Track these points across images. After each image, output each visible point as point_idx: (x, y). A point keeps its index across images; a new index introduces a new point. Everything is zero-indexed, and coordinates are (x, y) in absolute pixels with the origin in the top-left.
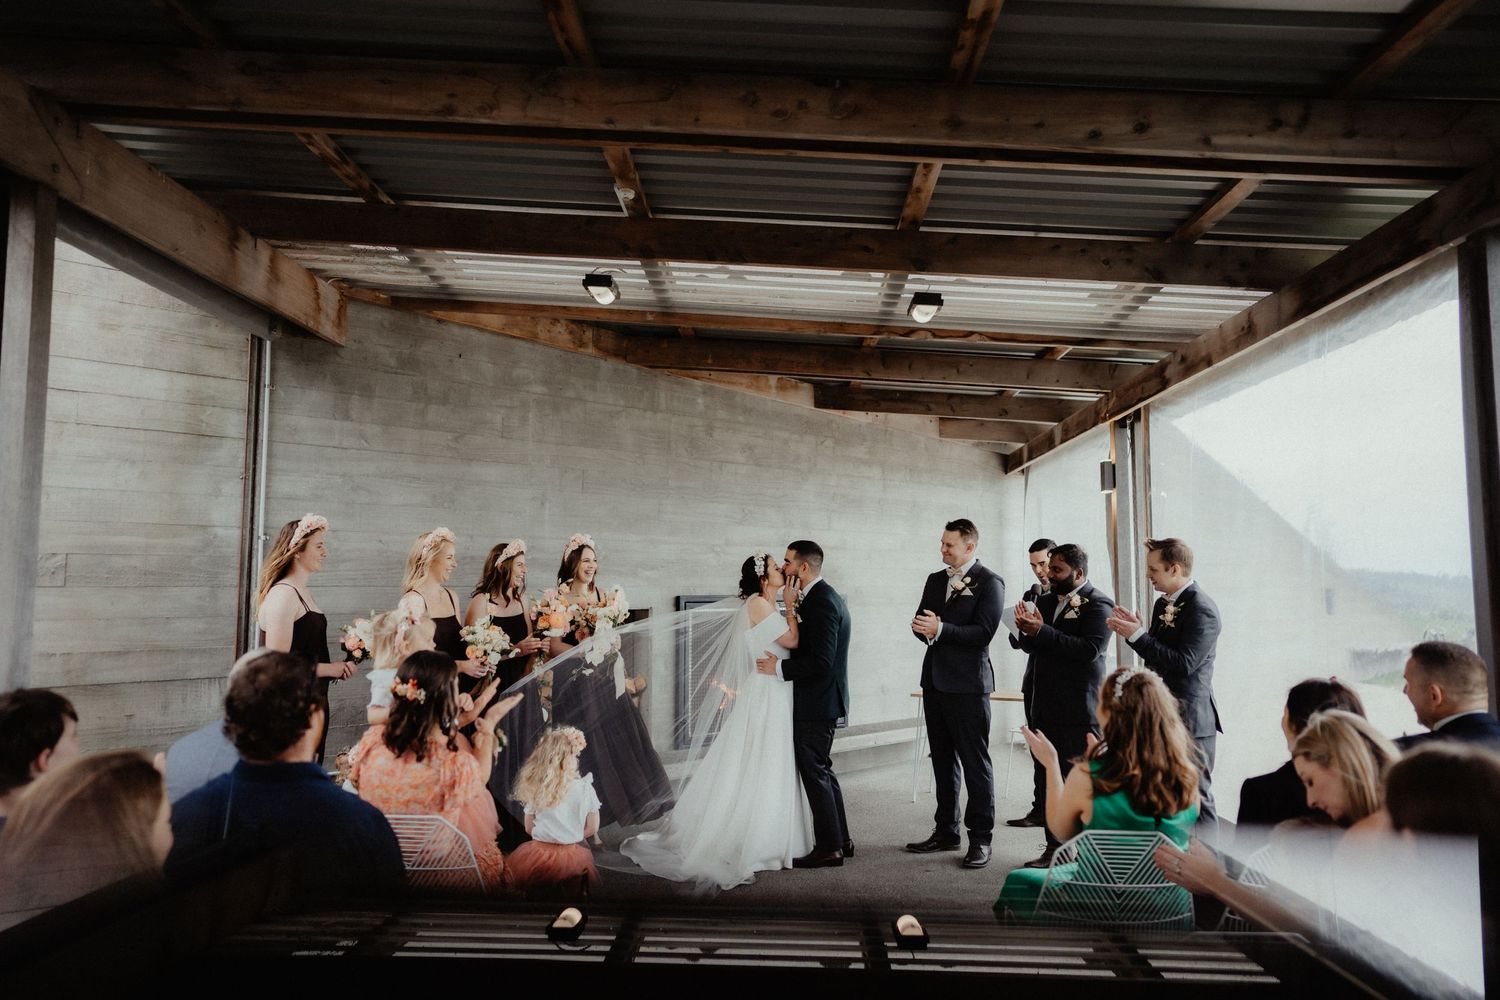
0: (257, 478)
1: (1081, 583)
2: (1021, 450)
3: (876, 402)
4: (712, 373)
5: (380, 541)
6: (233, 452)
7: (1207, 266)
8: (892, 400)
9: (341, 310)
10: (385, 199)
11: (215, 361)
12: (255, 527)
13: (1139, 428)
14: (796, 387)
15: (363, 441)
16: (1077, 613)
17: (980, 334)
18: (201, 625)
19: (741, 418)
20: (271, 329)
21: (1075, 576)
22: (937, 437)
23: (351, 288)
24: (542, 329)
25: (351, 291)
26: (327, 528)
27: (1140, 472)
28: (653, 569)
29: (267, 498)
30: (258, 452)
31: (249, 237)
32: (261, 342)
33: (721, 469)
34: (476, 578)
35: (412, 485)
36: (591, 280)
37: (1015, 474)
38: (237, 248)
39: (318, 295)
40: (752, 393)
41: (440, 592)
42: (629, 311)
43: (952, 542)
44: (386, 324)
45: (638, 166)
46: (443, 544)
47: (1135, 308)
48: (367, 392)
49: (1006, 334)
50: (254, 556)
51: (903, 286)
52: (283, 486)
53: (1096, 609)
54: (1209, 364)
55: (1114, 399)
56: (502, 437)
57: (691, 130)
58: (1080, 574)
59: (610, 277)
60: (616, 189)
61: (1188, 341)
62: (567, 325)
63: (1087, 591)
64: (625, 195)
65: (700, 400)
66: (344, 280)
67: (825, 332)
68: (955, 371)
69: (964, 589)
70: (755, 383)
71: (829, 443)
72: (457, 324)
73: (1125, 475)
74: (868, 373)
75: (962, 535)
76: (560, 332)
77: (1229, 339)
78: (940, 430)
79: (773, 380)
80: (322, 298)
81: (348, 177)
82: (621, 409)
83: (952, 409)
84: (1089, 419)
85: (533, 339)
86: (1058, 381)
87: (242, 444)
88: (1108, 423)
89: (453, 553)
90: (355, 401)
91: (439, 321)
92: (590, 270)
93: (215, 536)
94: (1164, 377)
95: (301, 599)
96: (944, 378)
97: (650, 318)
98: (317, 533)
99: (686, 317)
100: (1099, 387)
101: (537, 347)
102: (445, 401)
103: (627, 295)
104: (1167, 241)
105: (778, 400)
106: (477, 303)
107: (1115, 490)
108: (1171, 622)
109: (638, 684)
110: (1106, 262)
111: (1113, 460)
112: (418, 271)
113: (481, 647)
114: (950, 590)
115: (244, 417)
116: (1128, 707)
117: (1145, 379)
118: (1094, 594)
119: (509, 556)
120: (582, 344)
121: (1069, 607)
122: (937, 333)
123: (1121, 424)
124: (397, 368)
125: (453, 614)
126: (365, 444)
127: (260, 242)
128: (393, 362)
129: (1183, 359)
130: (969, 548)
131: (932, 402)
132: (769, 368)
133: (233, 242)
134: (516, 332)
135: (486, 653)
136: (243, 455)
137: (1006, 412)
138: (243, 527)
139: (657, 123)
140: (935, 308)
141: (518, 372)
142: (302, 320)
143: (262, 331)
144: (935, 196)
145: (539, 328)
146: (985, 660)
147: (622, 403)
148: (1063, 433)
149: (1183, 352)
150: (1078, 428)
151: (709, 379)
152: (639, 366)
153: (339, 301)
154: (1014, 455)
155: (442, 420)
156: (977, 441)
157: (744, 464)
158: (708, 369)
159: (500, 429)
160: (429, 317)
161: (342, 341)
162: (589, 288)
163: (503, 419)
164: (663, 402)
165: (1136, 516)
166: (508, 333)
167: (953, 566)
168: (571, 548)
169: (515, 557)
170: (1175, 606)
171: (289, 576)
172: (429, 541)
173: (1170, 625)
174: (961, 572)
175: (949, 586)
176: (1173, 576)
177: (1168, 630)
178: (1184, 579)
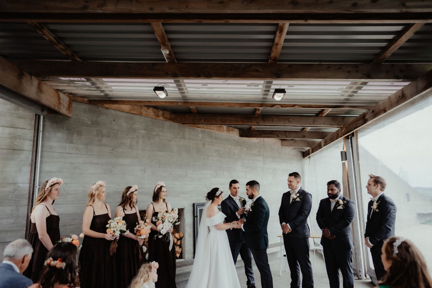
0: (37, 165)
2: (309, 150)
3: (261, 134)
4: (204, 125)
5: (84, 187)
6: (27, 156)
7: (387, 72)
8: (265, 133)
9: (70, 104)
10: (79, 59)
11: (20, 123)
12: (35, 183)
13: (354, 139)
14: (233, 130)
15: (78, 151)
16: (342, 206)
17: (298, 105)
18: (12, 221)
19: (214, 141)
20: (42, 111)
21: (339, 192)
22: (280, 146)
23: (74, 97)
25: (73, 98)
26: (62, 183)
27: (355, 154)
28: (184, 194)
29: (40, 172)
30: (37, 155)
31: (28, 75)
32: (39, 116)
33: (208, 159)
34: (119, 200)
35: (96, 166)
36: (156, 89)
37: (306, 158)
38: (23, 79)
39: (59, 99)
40: (217, 132)
42: (172, 102)
43: (292, 180)
44: (87, 110)
45: (170, 40)
46: (100, 187)
47: (356, 92)
48: (79, 133)
49: (308, 105)
50: (34, 194)
51: (270, 86)
52: (47, 168)
54: (385, 111)
55: (344, 129)
56: (130, 149)
57: (185, 11)
59: (163, 87)
60: (162, 50)
61: (374, 105)
62: (153, 110)
64: (165, 52)
65: (200, 135)
66: (71, 94)
68: (288, 121)
69: (296, 198)
70: (219, 129)
71: (245, 149)
72: (113, 109)
73: (350, 155)
74: (257, 123)
75: (295, 178)
76: (150, 112)
77: (393, 102)
78: (281, 144)
79: (225, 127)
80: (61, 99)
81: (62, 49)
82: (173, 138)
83: (287, 136)
84: (334, 137)
85: (141, 114)
86: (324, 123)
87: (31, 153)
88: (342, 137)
89: (105, 190)
90: (75, 137)
91: (107, 108)
92: (156, 85)
93: (19, 187)
94: (365, 119)
95: (48, 210)
96: (284, 124)
97: (180, 104)
99: (192, 103)
100: (339, 125)
101: (142, 117)
102: (109, 137)
103: (171, 95)
104: (371, 63)
105: (227, 134)
106: (121, 101)
107: (347, 161)
108: (376, 209)
109: (180, 236)
110: (348, 72)
111: (345, 150)
112: (95, 89)
113: (112, 229)
114: (291, 199)
115: (32, 143)
116: (402, 259)
119: (132, 192)
120: (158, 116)
121: (339, 204)
122: (282, 105)
123: (347, 138)
124: (91, 125)
125: (107, 213)
127: (33, 77)
128: (89, 123)
129: (373, 111)
130: (298, 182)
131: (279, 134)
132: (223, 123)
133: (20, 76)
134: (134, 112)
135: (114, 231)
136: (31, 156)
137: (305, 136)
138: (30, 183)
139: (170, 9)
140: (283, 94)
141: (135, 126)
142: (53, 107)
143: (39, 112)
144: (283, 48)
145: (143, 111)
146: (306, 225)
147: (173, 136)
148: (324, 143)
149: (373, 109)
150: (330, 140)
151: (203, 128)
152: (178, 124)
153: (69, 101)
154: (306, 151)
155: (108, 143)
156: (294, 147)
157: (216, 157)
158: (202, 124)
159: (129, 146)
160: (103, 107)
161: (70, 115)
162: (156, 91)
163: (130, 142)
164: (187, 136)
165: (355, 170)
166: (132, 112)
167: (292, 190)
168: (157, 188)
169: (134, 192)
170: (377, 202)
171: (44, 201)
172: (94, 187)
173: (376, 210)
174: (295, 192)
175: (291, 197)
176: (376, 189)
177: (375, 212)
178: (380, 191)
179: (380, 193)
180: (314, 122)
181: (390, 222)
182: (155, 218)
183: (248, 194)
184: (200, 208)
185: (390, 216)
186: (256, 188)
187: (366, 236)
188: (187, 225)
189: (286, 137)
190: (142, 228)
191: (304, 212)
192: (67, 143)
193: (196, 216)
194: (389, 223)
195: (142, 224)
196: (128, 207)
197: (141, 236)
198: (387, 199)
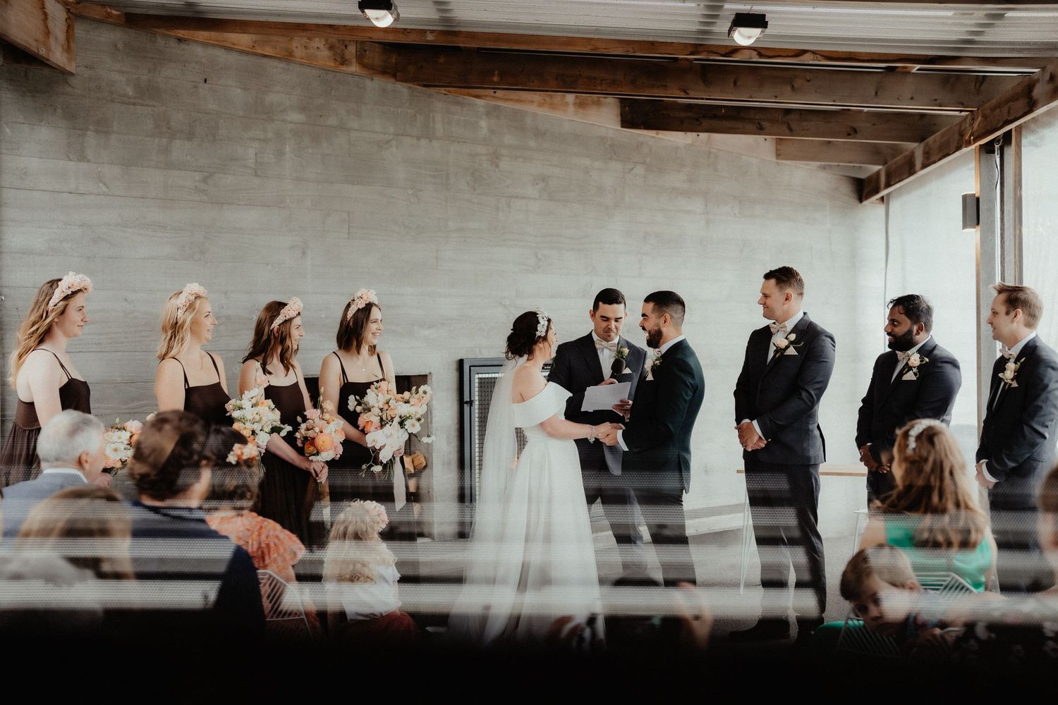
1: (922, 339)
2: (878, 173)
3: (697, 120)
4: (498, 91)
5: (126, 300)
8: (715, 117)
9: (69, 29)
13: (1010, 152)
14: (598, 104)
15: (101, 185)
16: (915, 374)
17: (814, 52)
19: (532, 143)
21: (915, 331)
22: (775, 160)
24: (297, 45)
25: (77, 7)
27: (1009, 206)
33: (509, 207)
37: (872, 203)
39: (46, 17)
40: (543, 112)
41: (202, 358)
42: (406, 29)
44: (120, 46)
46: (198, 302)
47: (990, 25)
48: (103, 128)
49: (843, 52)
51: (722, 6)
53: (936, 370)
55: (980, 118)
56: (256, 175)
58: (920, 329)
59: (392, 2)
62: (326, 39)
63: (928, 348)
65: (484, 123)
67: (635, 52)
68: (789, 88)
69: (787, 347)
70: (548, 99)
71: (640, 170)
73: (992, 210)
74: (685, 92)
75: (777, 284)
76: (318, 48)
78: (777, 150)
79: (570, 98)
80: (49, 17)
82: (391, 137)
83: (791, 130)
84: (952, 141)
85: (288, 57)
86: (912, 98)
88: (973, 147)
89: (210, 310)
90: (91, 139)
91: (180, 40)
94: (1031, 98)
95: (62, 366)
96: (776, 97)
97: (430, 37)
98: (79, 295)
99: (472, 36)
100: (963, 104)
101: (292, 66)
102: (190, 136)
103: (409, 18)
105: (576, 117)
106: (234, 21)
107: (978, 228)
108: (1012, 380)
109: (416, 463)
111: (978, 192)
114: (772, 349)
116: (920, 457)
117: (1013, 98)
118: (936, 352)
119: (288, 317)
120: (344, 62)
121: (908, 368)
122: (763, 52)
123: (988, 149)
124: (135, 98)
125: (216, 381)
126: (104, 189)
128: (130, 91)
129: (1052, 78)
130: (788, 298)
131: (764, 120)
132: (565, 86)
134: (268, 51)
137: (855, 131)
140: (759, 29)
141: (272, 98)
142: (34, 48)
145: (294, 46)
147: (392, 130)
148: (924, 157)
149: (1050, 68)
150: (941, 148)
151: (494, 97)
152: (411, 85)
153: (66, 20)
154: (870, 179)
155: (188, 158)
156: (823, 163)
157: (536, 199)
158: (493, 88)
159: (253, 166)
160: (169, 36)
161: (71, 68)
162: (366, 11)
163: (256, 154)
164: (439, 127)
165: (1004, 259)
166: (260, 51)
167: (777, 321)
168: (356, 309)
169: (294, 318)
170: (1015, 363)
171: (47, 341)
172: (182, 300)
173: (1011, 384)
174: (785, 327)
175: (772, 345)
176: (1012, 322)
177: (1008, 390)
178: (1026, 330)
179: (1027, 336)
180: (878, 94)
181: (1044, 415)
182: (356, 400)
183: (644, 329)
184: (480, 376)
185: (1047, 398)
186: (673, 315)
187: (980, 456)
188: (437, 430)
189: (787, 131)
190: (317, 430)
191: (806, 387)
192: (70, 160)
193: (467, 403)
194: (1041, 419)
195: (317, 420)
196: (275, 364)
197: (318, 453)
198: (1044, 354)
